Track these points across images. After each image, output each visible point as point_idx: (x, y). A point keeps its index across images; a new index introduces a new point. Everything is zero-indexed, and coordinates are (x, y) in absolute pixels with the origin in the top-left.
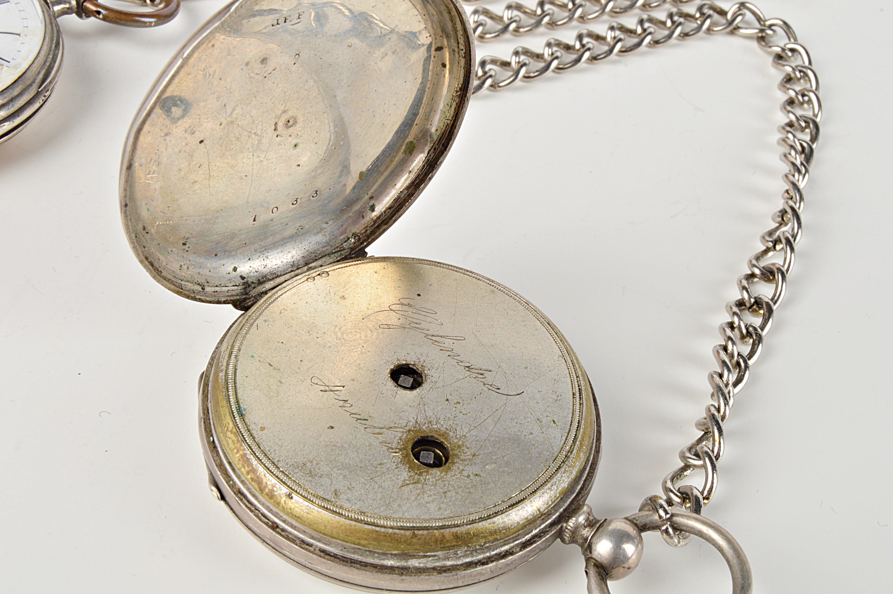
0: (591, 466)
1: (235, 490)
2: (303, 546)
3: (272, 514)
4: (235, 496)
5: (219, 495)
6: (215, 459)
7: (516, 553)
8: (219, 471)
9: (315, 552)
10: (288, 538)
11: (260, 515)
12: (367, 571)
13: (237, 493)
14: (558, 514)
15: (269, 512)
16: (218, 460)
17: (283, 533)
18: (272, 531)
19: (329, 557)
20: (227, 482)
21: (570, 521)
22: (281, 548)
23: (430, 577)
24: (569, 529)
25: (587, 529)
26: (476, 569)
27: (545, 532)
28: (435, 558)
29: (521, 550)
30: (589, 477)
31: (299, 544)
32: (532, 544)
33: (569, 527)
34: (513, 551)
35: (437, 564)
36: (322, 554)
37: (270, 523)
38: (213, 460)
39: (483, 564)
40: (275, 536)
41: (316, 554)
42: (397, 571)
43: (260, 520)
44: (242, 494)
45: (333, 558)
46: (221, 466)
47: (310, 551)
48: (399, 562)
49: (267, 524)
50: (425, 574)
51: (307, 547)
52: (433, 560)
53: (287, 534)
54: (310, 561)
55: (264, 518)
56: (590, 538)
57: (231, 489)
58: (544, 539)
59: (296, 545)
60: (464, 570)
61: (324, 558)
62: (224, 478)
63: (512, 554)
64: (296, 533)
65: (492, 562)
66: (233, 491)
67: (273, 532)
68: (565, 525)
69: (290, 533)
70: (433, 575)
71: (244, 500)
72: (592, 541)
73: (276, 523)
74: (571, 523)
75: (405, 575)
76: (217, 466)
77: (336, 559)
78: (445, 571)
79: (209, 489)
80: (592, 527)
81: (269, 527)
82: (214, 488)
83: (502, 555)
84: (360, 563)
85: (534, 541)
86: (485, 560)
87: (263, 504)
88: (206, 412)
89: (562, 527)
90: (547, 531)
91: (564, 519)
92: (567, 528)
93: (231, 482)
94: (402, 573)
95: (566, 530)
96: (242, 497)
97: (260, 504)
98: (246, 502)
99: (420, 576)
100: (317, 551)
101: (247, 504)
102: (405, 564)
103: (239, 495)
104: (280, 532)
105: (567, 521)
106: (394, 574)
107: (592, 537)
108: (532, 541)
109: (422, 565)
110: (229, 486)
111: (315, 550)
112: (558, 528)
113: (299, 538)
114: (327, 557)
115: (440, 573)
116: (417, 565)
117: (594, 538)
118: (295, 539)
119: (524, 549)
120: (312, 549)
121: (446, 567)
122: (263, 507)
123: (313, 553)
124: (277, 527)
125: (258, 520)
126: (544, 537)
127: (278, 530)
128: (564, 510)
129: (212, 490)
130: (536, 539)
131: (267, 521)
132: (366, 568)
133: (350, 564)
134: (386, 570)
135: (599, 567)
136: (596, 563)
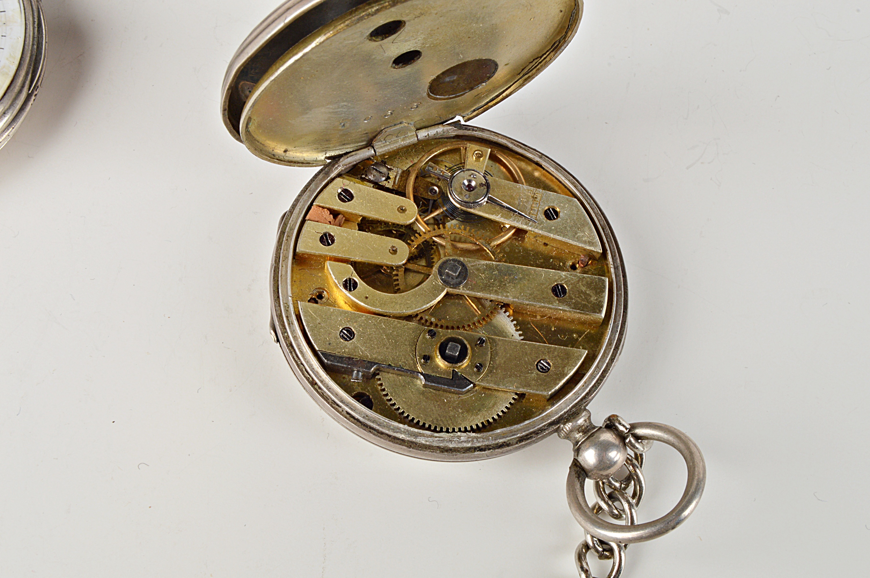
0: (602, 373)
1: (287, 342)
2: (334, 406)
3: (313, 372)
4: (286, 348)
5: (276, 339)
6: (277, 309)
7: (512, 445)
8: (278, 321)
9: (343, 413)
10: (322, 395)
11: (304, 370)
12: (382, 438)
13: (289, 345)
14: (558, 416)
15: (311, 370)
16: (279, 311)
17: (319, 390)
18: (310, 386)
19: (353, 420)
20: (282, 333)
21: (567, 424)
23: (433, 453)
24: (564, 431)
25: (581, 434)
26: (474, 453)
27: (542, 429)
28: (440, 439)
29: (517, 443)
30: (597, 384)
31: (330, 403)
32: (528, 439)
33: (565, 430)
34: (510, 443)
35: (441, 444)
36: (348, 416)
37: (311, 379)
38: (274, 310)
39: (481, 451)
40: (312, 392)
41: (342, 415)
42: (406, 444)
43: (303, 374)
44: (293, 347)
45: (356, 421)
46: (280, 316)
47: (338, 411)
48: (409, 437)
49: (308, 379)
50: (429, 450)
51: (337, 407)
52: (439, 440)
53: (322, 392)
55: (307, 373)
56: (580, 443)
57: (285, 340)
59: (328, 403)
60: (464, 453)
61: (349, 420)
62: (280, 329)
63: (508, 445)
64: (329, 394)
65: (490, 450)
66: (286, 343)
67: (312, 388)
68: (562, 426)
69: (325, 391)
70: (436, 452)
71: (293, 353)
72: (581, 446)
73: (315, 381)
74: (568, 428)
75: (413, 448)
76: (277, 316)
77: (358, 423)
78: (447, 451)
79: (269, 330)
80: (585, 433)
81: (309, 382)
82: (273, 331)
83: (499, 445)
84: (377, 431)
85: (531, 437)
86: (483, 447)
87: (308, 362)
88: (277, 261)
89: (559, 427)
90: (545, 430)
91: (563, 420)
92: (563, 429)
93: (286, 334)
94: (411, 446)
95: (562, 431)
96: (292, 350)
97: (305, 362)
98: (294, 355)
99: (425, 451)
100: (345, 413)
101: (295, 357)
102: (414, 440)
103: (290, 347)
104: (317, 389)
105: (564, 424)
107: (582, 443)
108: (529, 436)
109: (428, 443)
110: (284, 337)
111: (343, 411)
112: (555, 428)
113: (331, 399)
115: (443, 452)
116: (423, 442)
117: (583, 445)
118: (329, 398)
119: (520, 442)
120: (340, 410)
121: (449, 448)
122: (307, 364)
123: (340, 413)
124: (316, 384)
125: (301, 374)
127: (316, 386)
129: (271, 333)
130: (533, 435)
131: (309, 376)
132: (382, 436)
133: (369, 430)
134: (398, 441)
135: (580, 468)
136: (578, 464)
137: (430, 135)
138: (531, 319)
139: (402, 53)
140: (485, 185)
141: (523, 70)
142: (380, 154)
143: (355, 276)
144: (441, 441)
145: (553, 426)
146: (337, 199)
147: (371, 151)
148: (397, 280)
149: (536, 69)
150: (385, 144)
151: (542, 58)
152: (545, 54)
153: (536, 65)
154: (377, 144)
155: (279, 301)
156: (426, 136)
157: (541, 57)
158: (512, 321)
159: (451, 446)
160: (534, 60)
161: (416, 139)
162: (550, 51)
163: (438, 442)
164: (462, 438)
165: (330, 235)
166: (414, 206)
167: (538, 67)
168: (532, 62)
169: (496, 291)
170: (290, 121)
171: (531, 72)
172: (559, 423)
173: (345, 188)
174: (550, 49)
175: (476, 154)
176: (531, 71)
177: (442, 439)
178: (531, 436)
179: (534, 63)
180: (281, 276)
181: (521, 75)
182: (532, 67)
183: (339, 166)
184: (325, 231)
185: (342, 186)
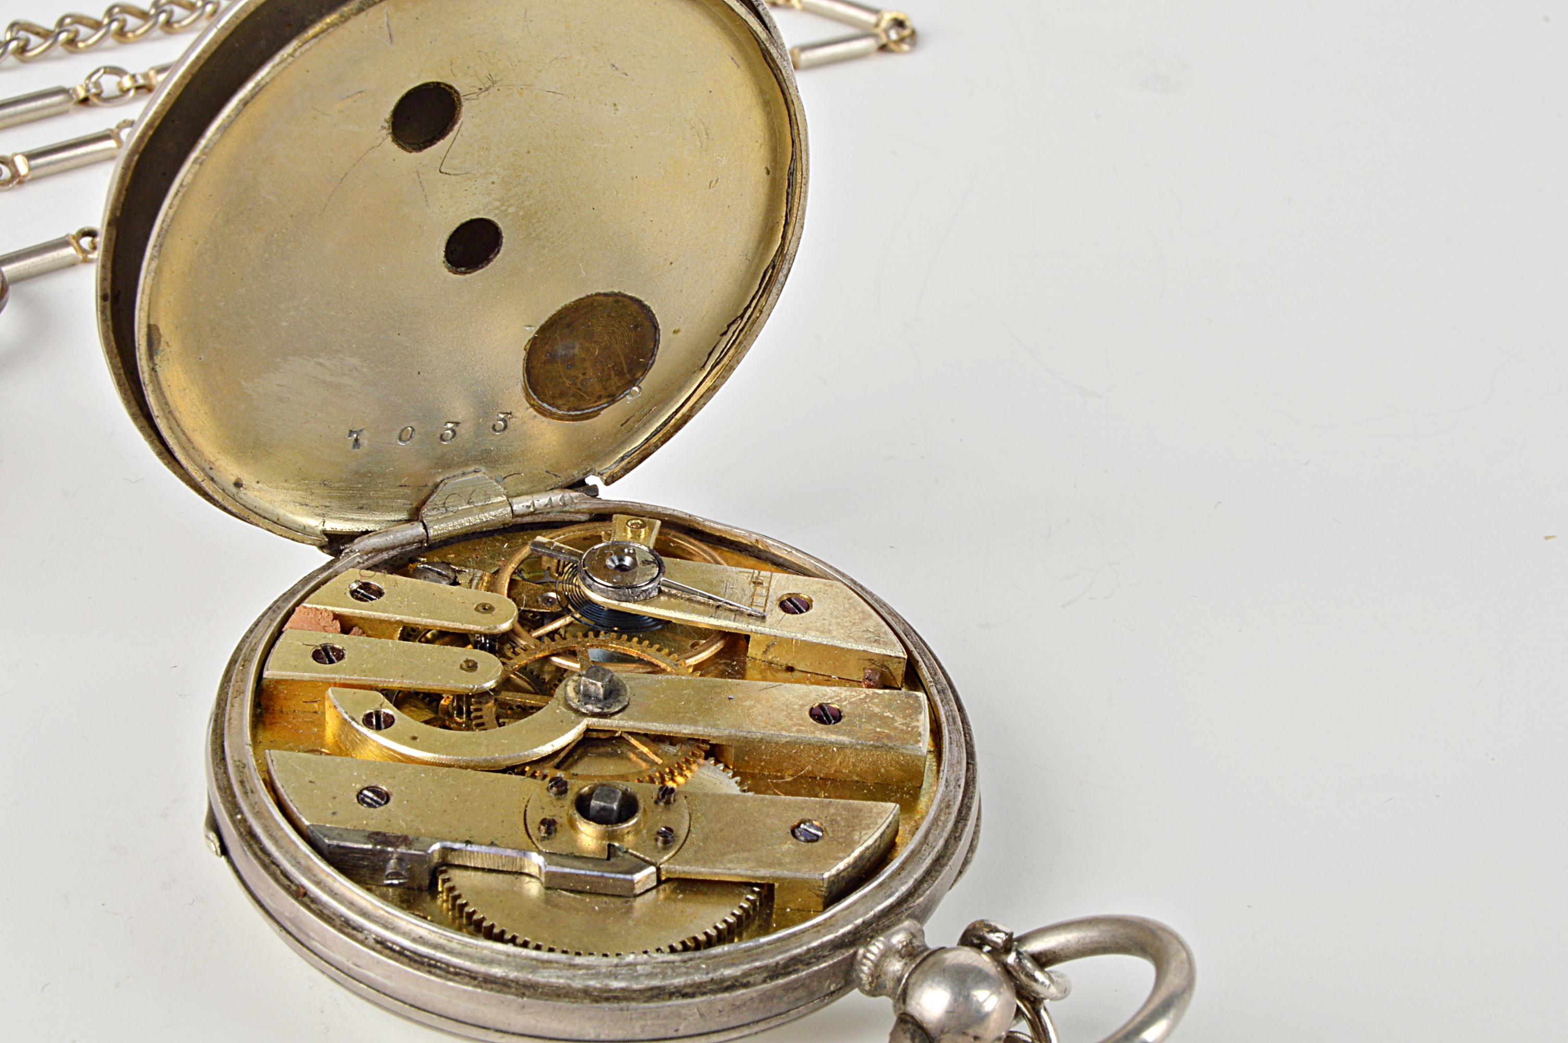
1: (243, 831)
2: (346, 930)
3: (299, 869)
4: (242, 842)
5: (218, 847)
6: (221, 779)
7: (754, 985)
8: (225, 801)
9: (367, 942)
10: (321, 915)
11: (278, 872)
13: (245, 836)
14: (849, 927)
15: (294, 866)
16: (225, 781)
17: (313, 906)
18: (295, 903)
19: (391, 954)
20: (232, 819)
21: (873, 943)
22: (308, 936)
24: (868, 959)
25: (903, 961)
26: (669, 1003)
28: (590, 972)
29: (764, 981)
31: (339, 927)
33: (869, 956)
34: (748, 981)
35: (593, 984)
36: (378, 947)
37: (293, 888)
38: (215, 781)
39: (685, 996)
40: (298, 910)
41: (367, 947)
42: (513, 990)
43: (278, 881)
44: (254, 835)
45: (396, 955)
46: (228, 791)
47: (356, 940)
48: (519, 972)
49: (288, 889)
50: (567, 1000)
51: (353, 932)
52: (587, 974)
53: (321, 908)
54: (355, 959)
55: (283, 879)
56: (905, 979)
57: (237, 830)
58: (816, 968)
59: (334, 926)
61: (382, 954)
62: (229, 813)
63: (746, 985)
64: (336, 905)
65: (704, 994)
66: (240, 833)
67: (298, 905)
68: (862, 949)
69: (325, 905)
70: (582, 1003)
71: (254, 845)
72: (909, 983)
73: (303, 887)
74: (876, 948)
75: (529, 997)
76: (220, 791)
77: (402, 957)
78: (607, 999)
79: (204, 838)
80: (913, 957)
81: (291, 894)
82: (212, 836)
83: (724, 983)
86: (689, 990)
87: (287, 852)
89: (855, 953)
90: (824, 957)
91: (862, 940)
92: (865, 957)
93: (239, 817)
94: (524, 993)
95: (864, 961)
97: (281, 853)
98: (261, 854)
101: (262, 857)
103: (249, 840)
104: (309, 903)
105: (866, 944)
106: (507, 993)
107: (911, 976)
109: (563, 982)
110: (235, 825)
111: (366, 938)
112: (846, 954)
113: (341, 916)
114: (387, 951)
115: (597, 1002)
116: (553, 980)
117: (915, 978)
118: (334, 917)
119: (771, 979)
120: (360, 936)
121: (610, 991)
122: (285, 856)
123: (361, 942)
124: (305, 894)
125: (273, 882)
126: (817, 965)
127: (306, 899)
128: (864, 922)
129: (209, 839)
131: (289, 883)
132: (457, 978)
133: (427, 968)
134: (494, 986)
135: (913, 1023)
136: (908, 1018)
137: (536, 506)
138: (772, 782)
139: (464, 221)
140: (654, 563)
141: (710, 354)
142: (436, 533)
143: (387, 707)
144: (592, 974)
145: (843, 951)
146: (348, 597)
147: (417, 527)
148: (481, 717)
149: (734, 346)
150: (447, 515)
151: (745, 320)
152: (749, 306)
153: (734, 338)
154: (429, 514)
155: (225, 766)
156: (528, 507)
157: (742, 317)
158: (733, 776)
159: (615, 984)
160: (729, 326)
161: (509, 509)
162: (758, 298)
163: (586, 977)
164: (639, 967)
165: (333, 649)
166: (510, 603)
167: (737, 342)
168: (725, 333)
169: (690, 718)
170: (243, 383)
171: (727, 357)
172: (855, 945)
173: (364, 581)
174: (757, 292)
175: (632, 524)
176: (726, 354)
177: (593, 971)
178: (796, 967)
179: (730, 334)
180: (230, 720)
181: (708, 368)
182: (726, 346)
183: (351, 551)
184: (323, 642)
185: (359, 578)
